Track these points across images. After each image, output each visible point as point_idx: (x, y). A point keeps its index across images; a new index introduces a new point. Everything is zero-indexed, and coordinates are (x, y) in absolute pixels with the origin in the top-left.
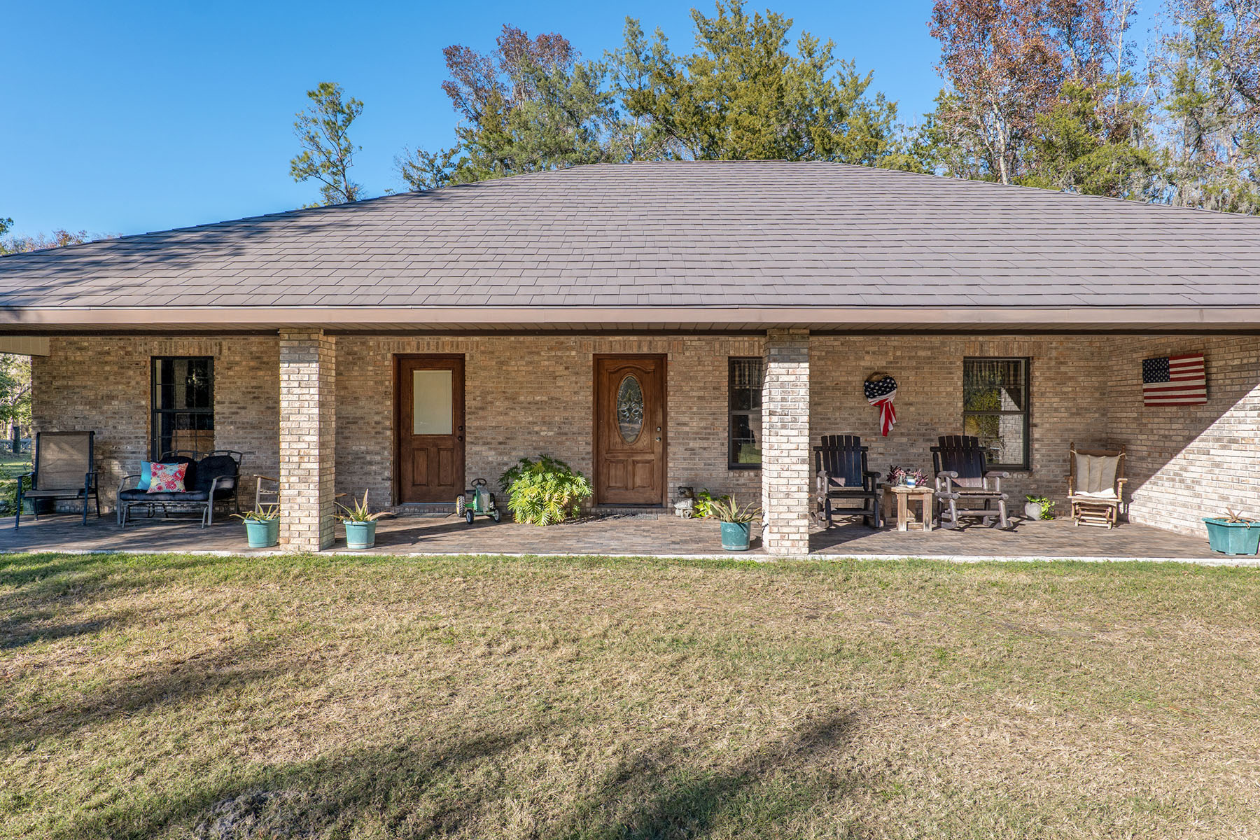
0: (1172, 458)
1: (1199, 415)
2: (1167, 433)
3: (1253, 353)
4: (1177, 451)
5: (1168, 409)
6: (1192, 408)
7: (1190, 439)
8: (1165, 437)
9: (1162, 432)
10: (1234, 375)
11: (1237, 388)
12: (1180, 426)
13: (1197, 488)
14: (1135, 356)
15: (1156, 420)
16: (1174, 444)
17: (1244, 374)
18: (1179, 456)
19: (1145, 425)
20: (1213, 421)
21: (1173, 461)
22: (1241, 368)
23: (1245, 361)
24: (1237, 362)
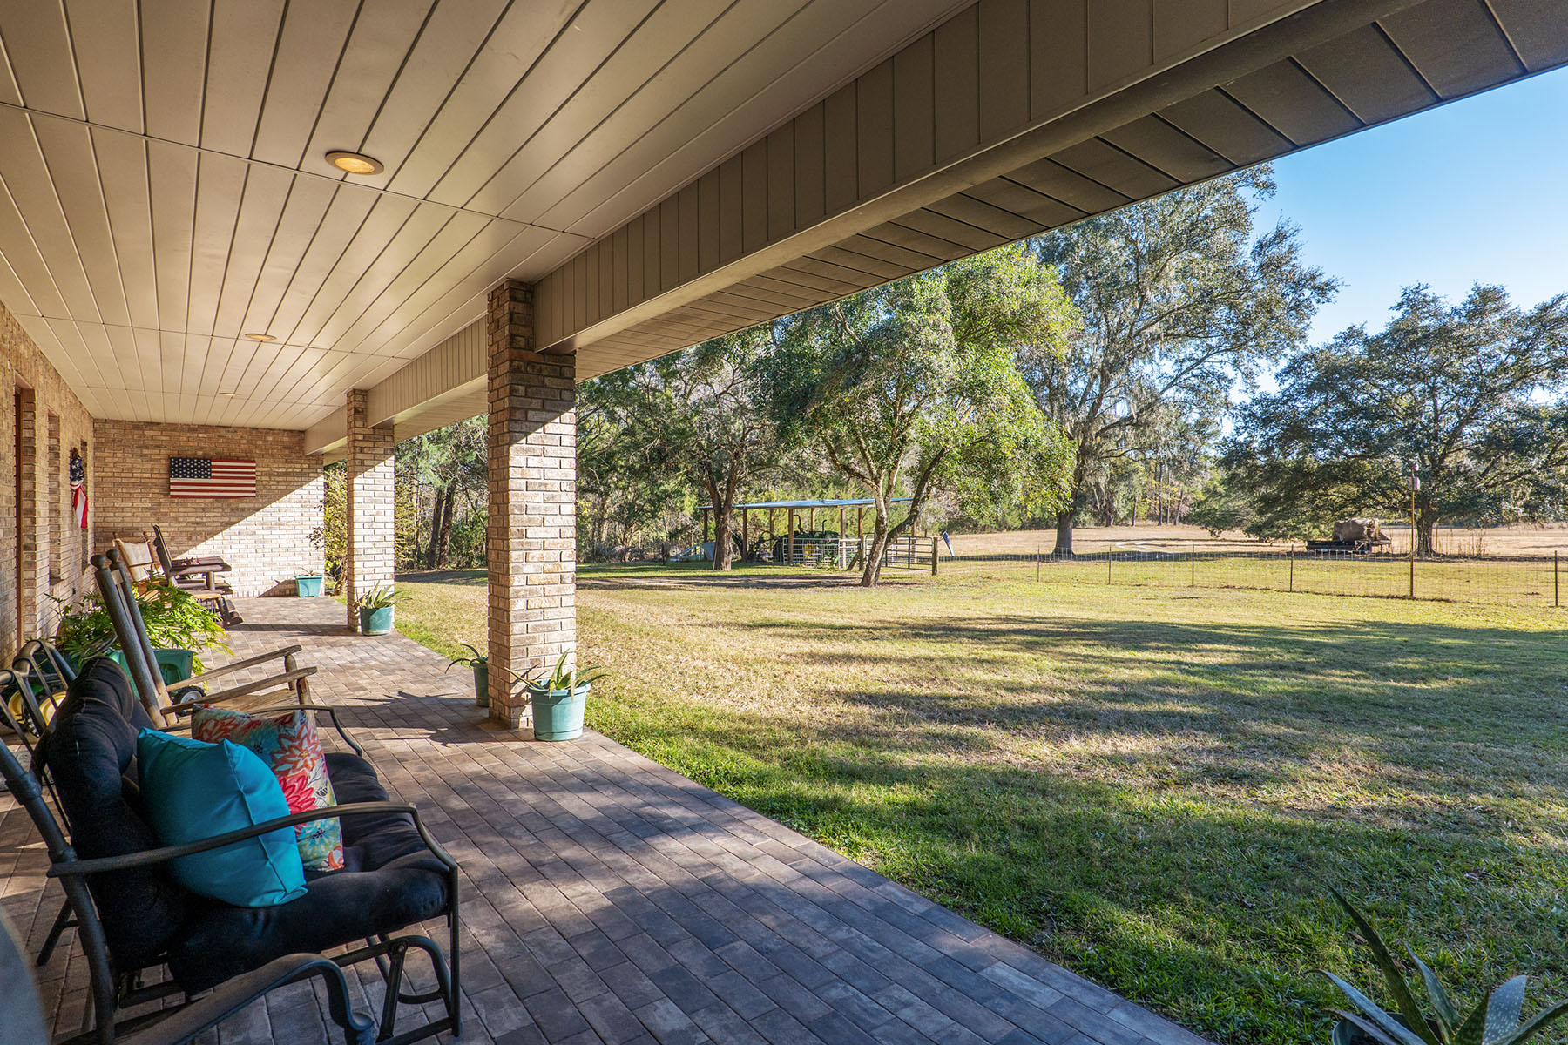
0: (206, 539)
1: (240, 506)
2: (198, 520)
3: (297, 466)
4: (212, 534)
5: (198, 500)
6: (231, 501)
7: (231, 524)
8: (197, 523)
9: (193, 519)
10: (277, 479)
11: (284, 488)
12: (218, 515)
13: (242, 561)
14: (145, 451)
15: (181, 510)
16: (209, 529)
17: (288, 479)
18: (216, 537)
19: (166, 514)
20: (258, 510)
21: (207, 542)
22: (286, 474)
23: (290, 470)
24: (284, 470)
